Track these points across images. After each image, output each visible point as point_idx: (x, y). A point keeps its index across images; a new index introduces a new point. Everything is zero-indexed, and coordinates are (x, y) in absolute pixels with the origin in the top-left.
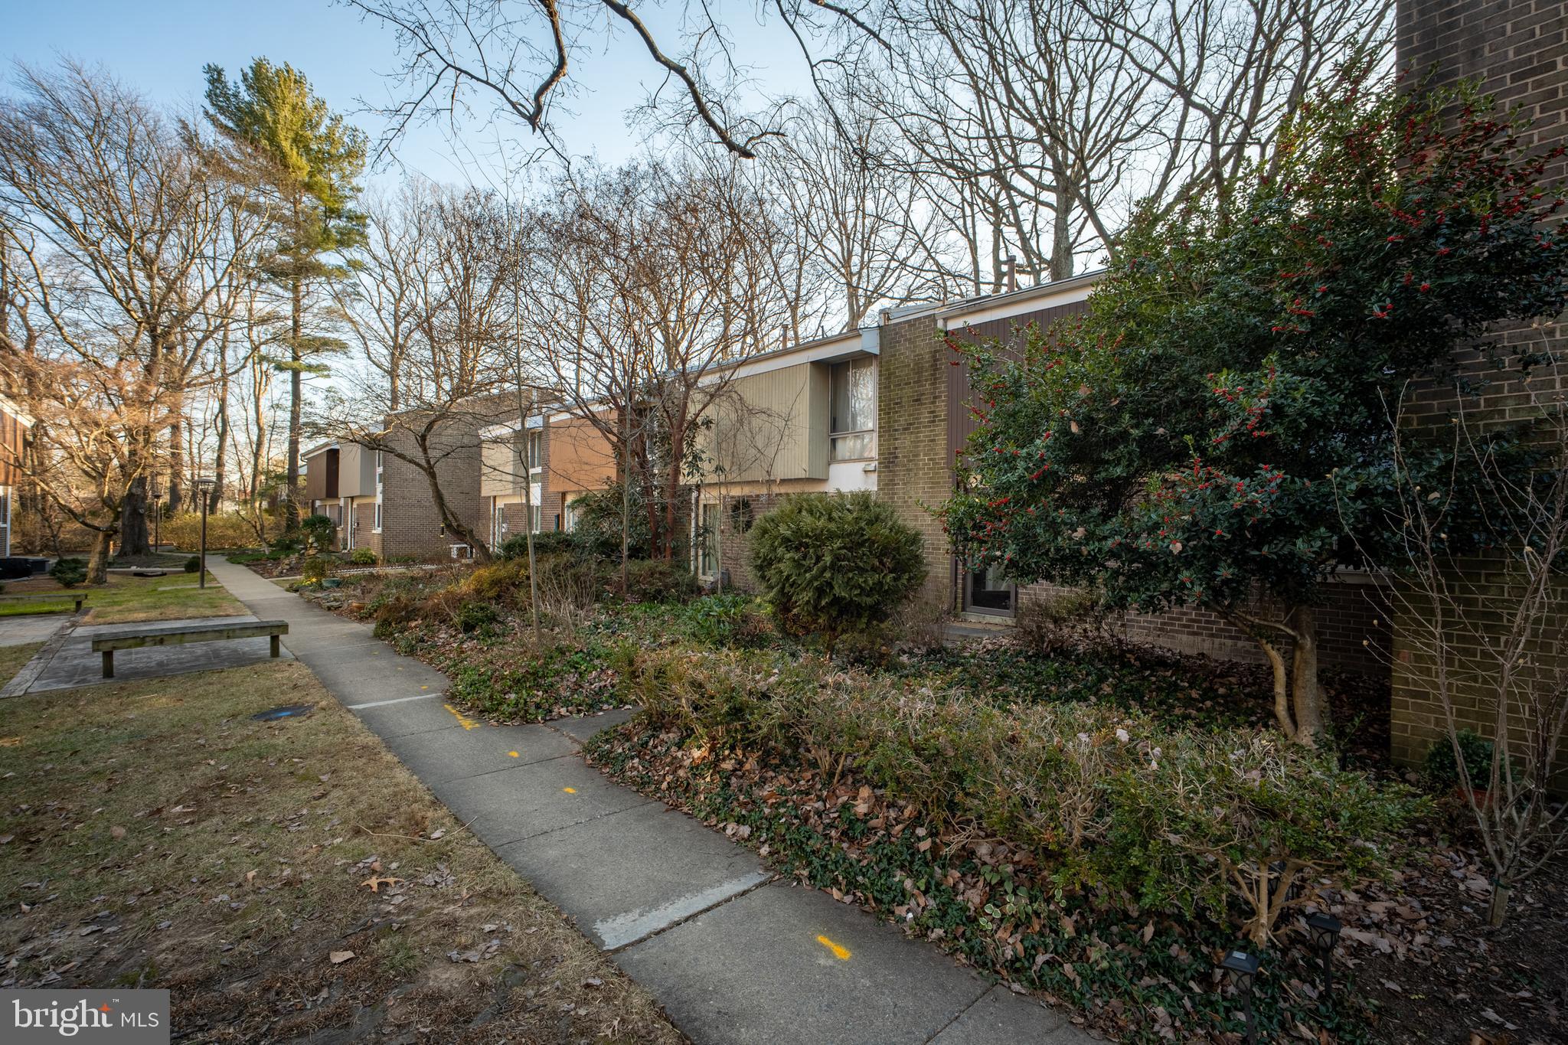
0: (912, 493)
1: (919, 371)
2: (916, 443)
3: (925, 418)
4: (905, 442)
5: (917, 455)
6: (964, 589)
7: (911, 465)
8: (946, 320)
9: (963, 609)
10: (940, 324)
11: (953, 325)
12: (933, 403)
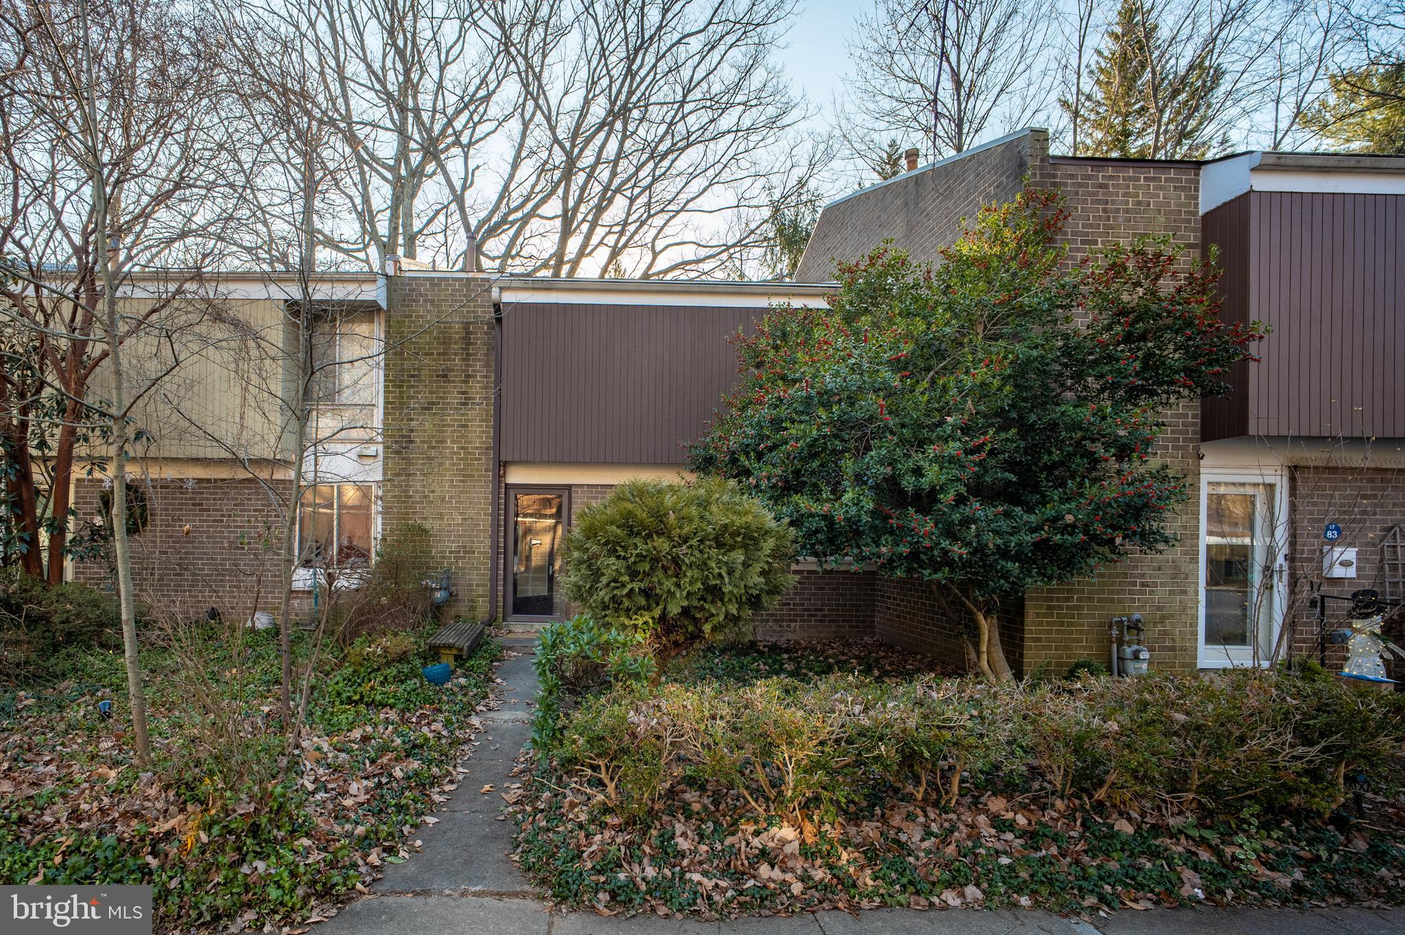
0: (435, 486)
1: (446, 341)
2: (442, 427)
3: (454, 398)
4: (424, 426)
5: (443, 442)
6: (504, 597)
7: (433, 453)
8: (501, 289)
9: (504, 620)
10: (495, 293)
11: (508, 297)
12: (465, 382)
